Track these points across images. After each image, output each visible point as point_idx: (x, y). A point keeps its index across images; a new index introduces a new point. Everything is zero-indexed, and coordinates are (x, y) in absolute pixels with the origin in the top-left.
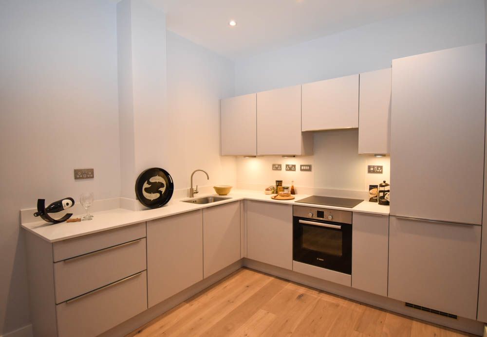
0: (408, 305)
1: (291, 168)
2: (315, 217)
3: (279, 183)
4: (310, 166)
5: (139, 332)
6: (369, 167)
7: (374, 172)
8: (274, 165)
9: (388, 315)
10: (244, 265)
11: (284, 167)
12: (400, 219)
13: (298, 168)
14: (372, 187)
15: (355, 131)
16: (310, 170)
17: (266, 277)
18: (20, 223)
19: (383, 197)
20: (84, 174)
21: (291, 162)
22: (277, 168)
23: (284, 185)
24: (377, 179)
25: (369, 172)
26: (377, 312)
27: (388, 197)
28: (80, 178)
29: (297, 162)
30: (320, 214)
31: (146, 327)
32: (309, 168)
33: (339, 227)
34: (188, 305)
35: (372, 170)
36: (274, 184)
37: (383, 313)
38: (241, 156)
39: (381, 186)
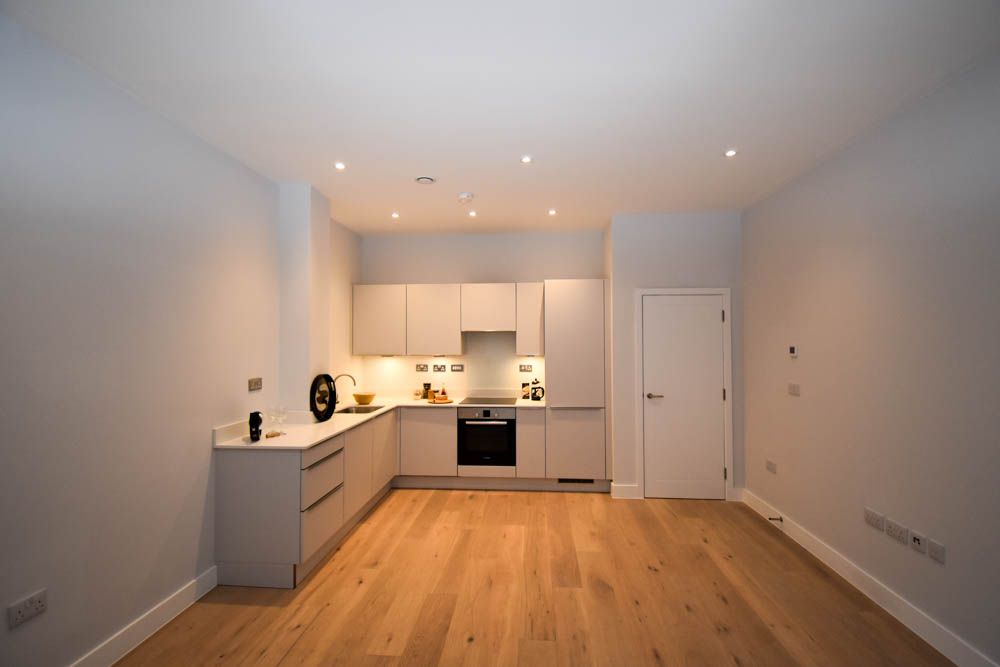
0: (561, 481)
1: (439, 369)
2: (482, 417)
3: (427, 386)
4: (462, 366)
5: (338, 549)
6: (521, 366)
7: (525, 370)
8: (418, 366)
9: (547, 494)
10: (394, 485)
11: (431, 368)
12: (553, 409)
13: (448, 368)
14: (524, 385)
15: (513, 334)
16: (462, 370)
17: (425, 491)
18: (213, 442)
19: (535, 394)
20: (255, 385)
21: (440, 362)
22: (422, 368)
23: (433, 388)
24: (528, 378)
25: (521, 370)
26: (538, 493)
27: (539, 393)
28: (254, 390)
29: (448, 363)
30: (487, 413)
31: (342, 544)
32: (461, 369)
33: (505, 423)
34: (364, 525)
35: (523, 369)
36: (422, 388)
37: (543, 493)
38: (368, 355)
39: (533, 383)
